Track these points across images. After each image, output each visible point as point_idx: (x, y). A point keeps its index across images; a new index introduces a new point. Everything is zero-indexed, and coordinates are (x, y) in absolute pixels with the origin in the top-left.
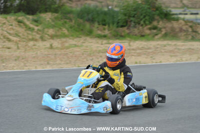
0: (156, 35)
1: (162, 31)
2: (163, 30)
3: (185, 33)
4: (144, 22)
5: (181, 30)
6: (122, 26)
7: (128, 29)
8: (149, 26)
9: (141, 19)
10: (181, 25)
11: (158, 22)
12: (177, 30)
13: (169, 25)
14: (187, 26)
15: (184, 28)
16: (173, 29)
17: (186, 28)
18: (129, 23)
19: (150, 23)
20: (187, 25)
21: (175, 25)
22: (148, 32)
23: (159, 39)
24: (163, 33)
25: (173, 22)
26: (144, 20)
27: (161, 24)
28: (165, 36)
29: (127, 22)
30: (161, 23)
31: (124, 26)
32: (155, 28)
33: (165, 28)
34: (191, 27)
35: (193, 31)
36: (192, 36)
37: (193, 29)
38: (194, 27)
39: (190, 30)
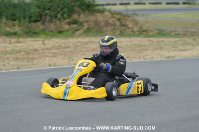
0: (77, 30)
1: (84, 26)
2: (85, 24)
3: (112, 28)
4: (62, 15)
5: (107, 24)
6: (36, 21)
7: (42, 24)
8: (68, 20)
9: (59, 12)
10: (106, 18)
11: (79, 15)
12: (102, 24)
13: (92, 18)
14: (114, 19)
15: (111, 21)
16: (97, 23)
17: (113, 21)
18: (43, 17)
19: (69, 16)
20: (114, 17)
21: (100, 17)
22: (67, 27)
23: (80, 35)
24: (85, 28)
25: (96, 14)
26: (62, 12)
27: (82, 18)
28: (88, 32)
29: (41, 16)
30: (82, 16)
31: (38, 21)
32: (75, 22)
33: (87, 22)
34: (119, 20)
35: (122, 25)
36: (121, 31)
37: (121, 23)
38: (122, 21)
39: (118, 23)
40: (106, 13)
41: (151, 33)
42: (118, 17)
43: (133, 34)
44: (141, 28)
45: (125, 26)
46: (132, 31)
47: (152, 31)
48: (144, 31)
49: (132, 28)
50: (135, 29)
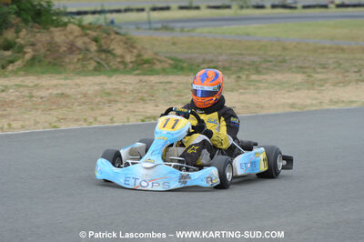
0: (12, 62)
1: (25, 53)
2: (29, 50)
3: (81, 56)
5: (72, 49)
10: (71, 38)
11: (18, 32)
12: (63, 49)
13: (42, 37)
14: (86, 40)
15: (79, 43)
16: (52, 47)
17: (85, 43)
20: (87, 35)
21: (58, 36)
24: (28, 56)
25: (53, 29)
27: (24, 36)
30: (23, 33)
32: (9, 46)
33: (33, 45)
34: (96, 40)
35: (101, 50)
36: (98, 63)
37: (100, 46)
38: (103, 42)
39: (93, 47)
40: (71, 27)
42: (94, 34)
43: (124, 68)
44: (139, 55)
45: (107, 51)
46: (123, 63)
47: (160, 61)
48: (146, 62)
49: (122, 56)
50: (128, 58)
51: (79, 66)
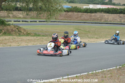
2: (3, 30)
10: (12, 28)
13: (5, 28)
17: (15, 29)
24: (3, 32)
25: (7, 26)
27: (1, 28)
28: (5, 34)
34: (17, 29)
35: (19, 31)
36: (19, 34)
37: (18, 30)
38: (19, 29)
39: (17, 30)
40: (12, 26)
41: (32, 35)
42: (17, 27)
43: (24, 35)
44: (27, 32)
46: (24, 34)
48: (29, 34)
49: (23, 32)
50: (25, 33)
51: (15, 34)
